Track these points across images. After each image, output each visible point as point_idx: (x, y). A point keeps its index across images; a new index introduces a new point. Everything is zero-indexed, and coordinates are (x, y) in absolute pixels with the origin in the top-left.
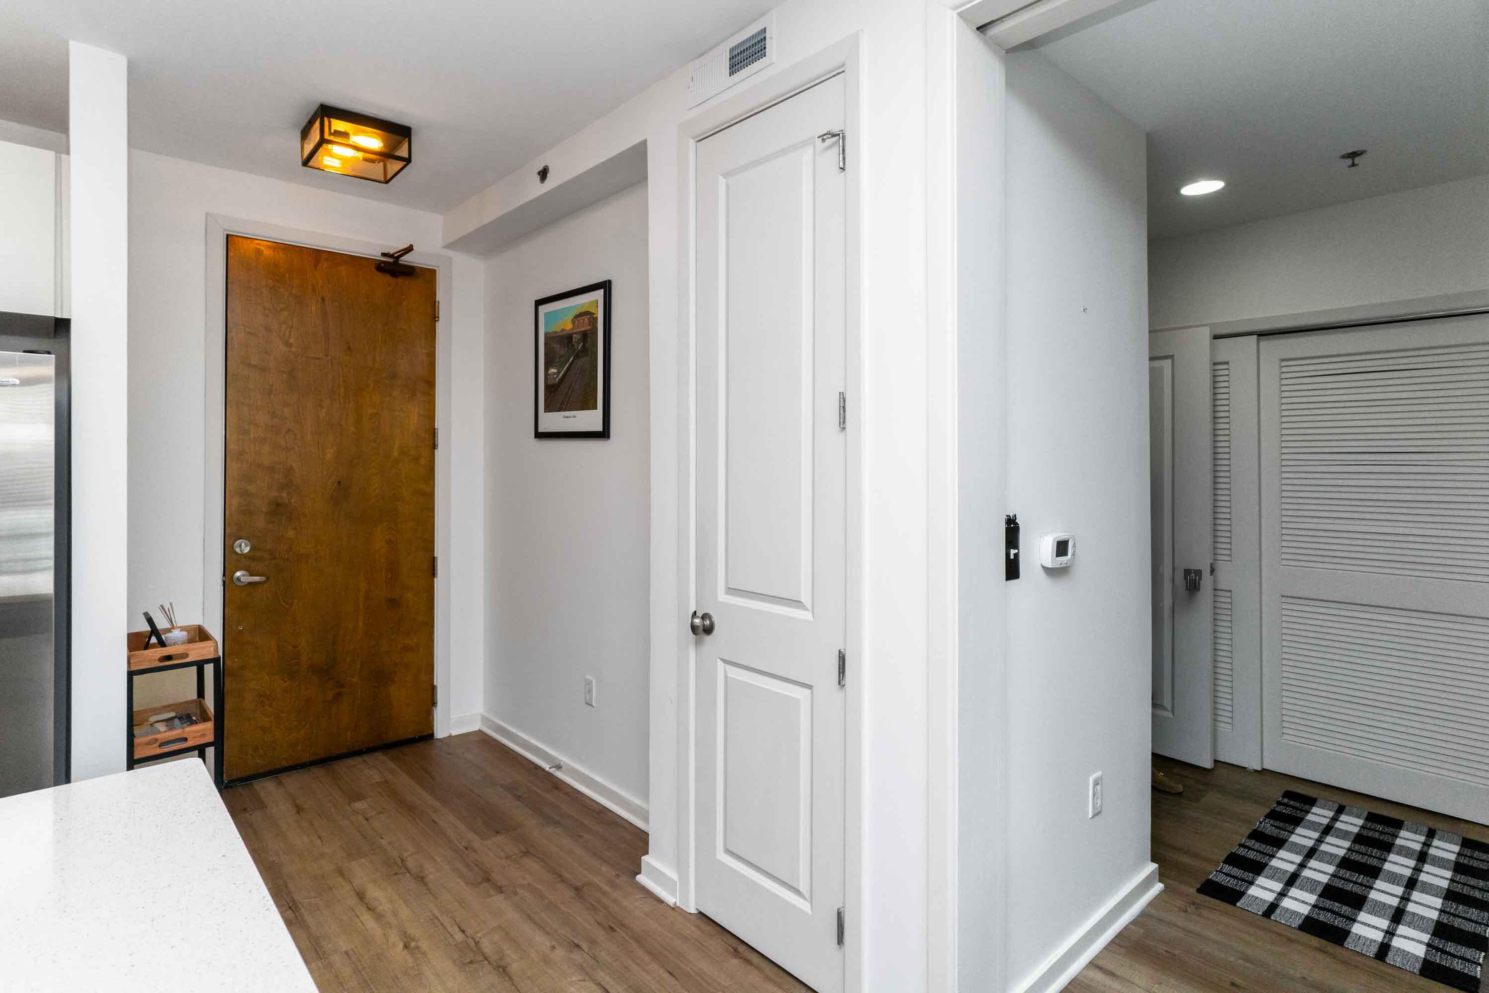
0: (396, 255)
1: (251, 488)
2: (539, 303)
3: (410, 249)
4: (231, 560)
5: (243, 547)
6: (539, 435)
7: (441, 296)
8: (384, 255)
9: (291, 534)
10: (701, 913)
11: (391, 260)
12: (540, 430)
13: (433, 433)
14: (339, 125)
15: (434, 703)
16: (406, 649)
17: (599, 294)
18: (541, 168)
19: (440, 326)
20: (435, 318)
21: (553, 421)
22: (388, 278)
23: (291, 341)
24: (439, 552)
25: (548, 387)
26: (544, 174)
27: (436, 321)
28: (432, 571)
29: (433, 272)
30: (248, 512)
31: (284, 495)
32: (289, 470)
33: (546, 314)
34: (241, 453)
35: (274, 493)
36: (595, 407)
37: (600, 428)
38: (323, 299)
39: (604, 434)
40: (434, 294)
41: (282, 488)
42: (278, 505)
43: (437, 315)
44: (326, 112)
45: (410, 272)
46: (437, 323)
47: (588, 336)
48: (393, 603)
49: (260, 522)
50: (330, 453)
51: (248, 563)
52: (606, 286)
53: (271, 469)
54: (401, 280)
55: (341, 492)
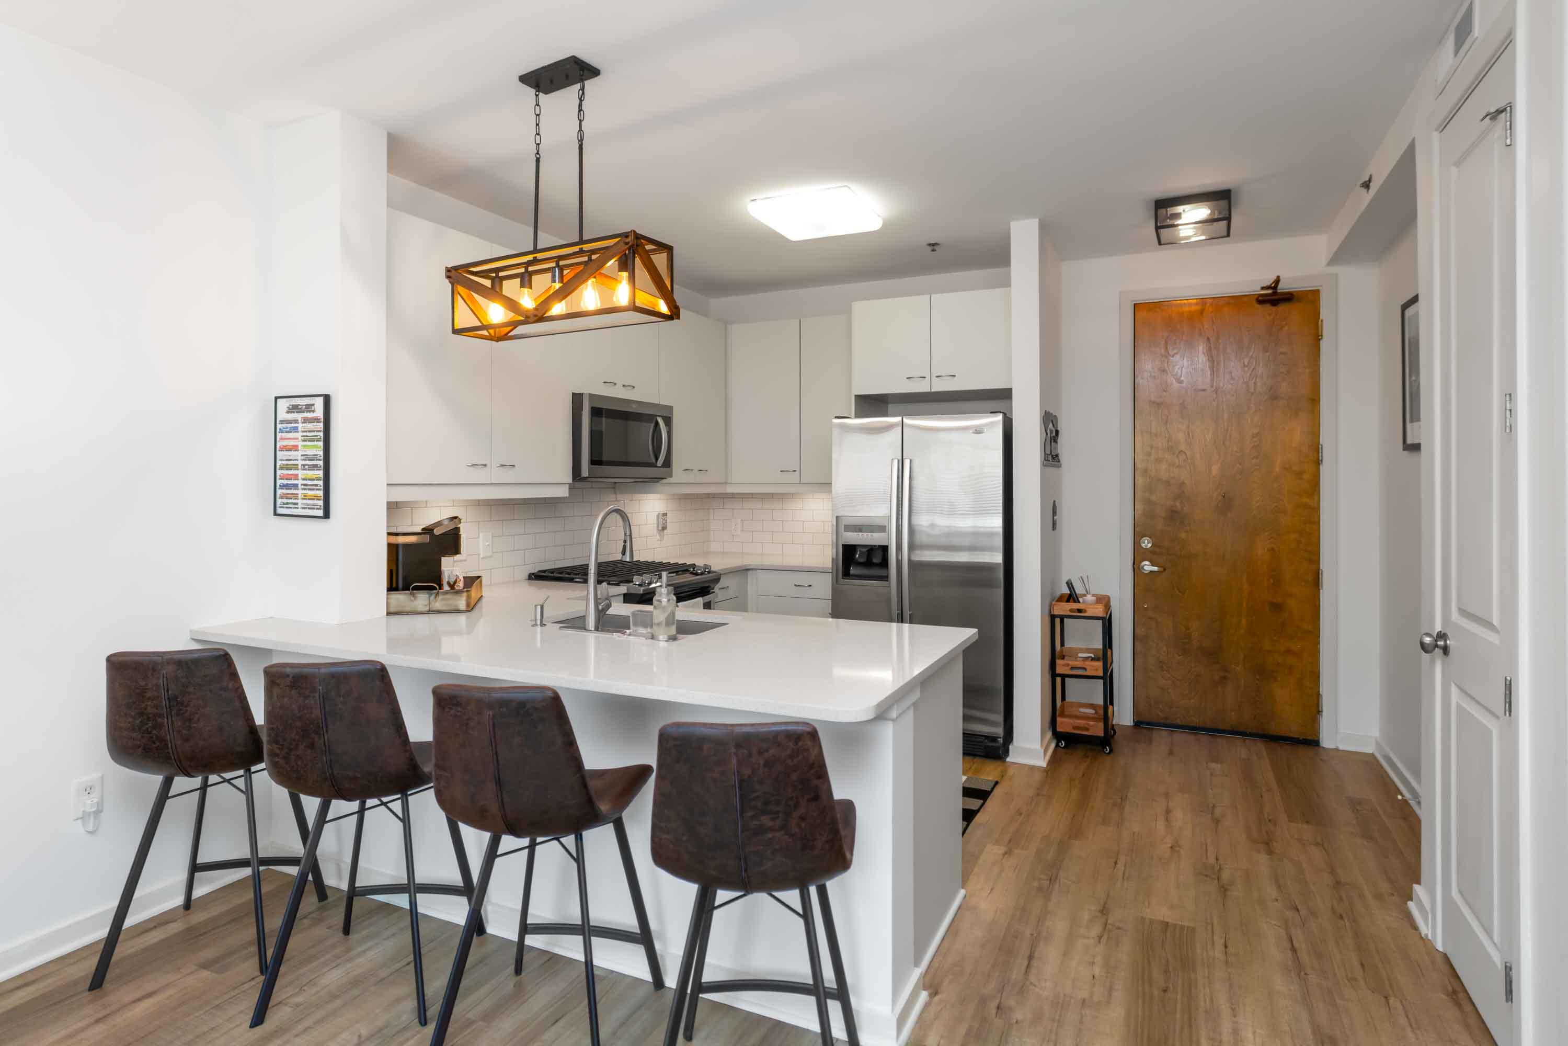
0: (1273, 285)
1: (1153, 498)
2: (1404, 306)
4: (1138, 555)
5: (1147, 543)
6: (1407, 448)
7: (1324, 315)
8: (1263, 288)
9: (1183, 535)
11: (1270, 291)
12: (1408, 442)
13: (1316, 448)
15: (1319, 712)
16: (1288, 651)
19: (1324, 344)
20: (1318, 338)
22: (1268, 308)
23: (1182, 378)
24: (1324, 565)
27: (1320, 339)
28: (1316, 582)
29: (1316, 293)
30: (1151, 517)
31: (1178, 504)
32: (1181, 485)
33: (1409, 318)
34: (1145, 471)
35: (1170, 502)
38: (1208, 339)
40: (1318, 314)
41: (1177, 498)
42: (1173, 511)
43: (1320, 334)
45: (1289, 298)
46: (1321, 342)
48: (1277, 607)
49: (1163, 524)
50: (1215, 469)
51: (1151, 555)
53: (1167, 483)
54: (1283, 308)
55: (1226, 503)
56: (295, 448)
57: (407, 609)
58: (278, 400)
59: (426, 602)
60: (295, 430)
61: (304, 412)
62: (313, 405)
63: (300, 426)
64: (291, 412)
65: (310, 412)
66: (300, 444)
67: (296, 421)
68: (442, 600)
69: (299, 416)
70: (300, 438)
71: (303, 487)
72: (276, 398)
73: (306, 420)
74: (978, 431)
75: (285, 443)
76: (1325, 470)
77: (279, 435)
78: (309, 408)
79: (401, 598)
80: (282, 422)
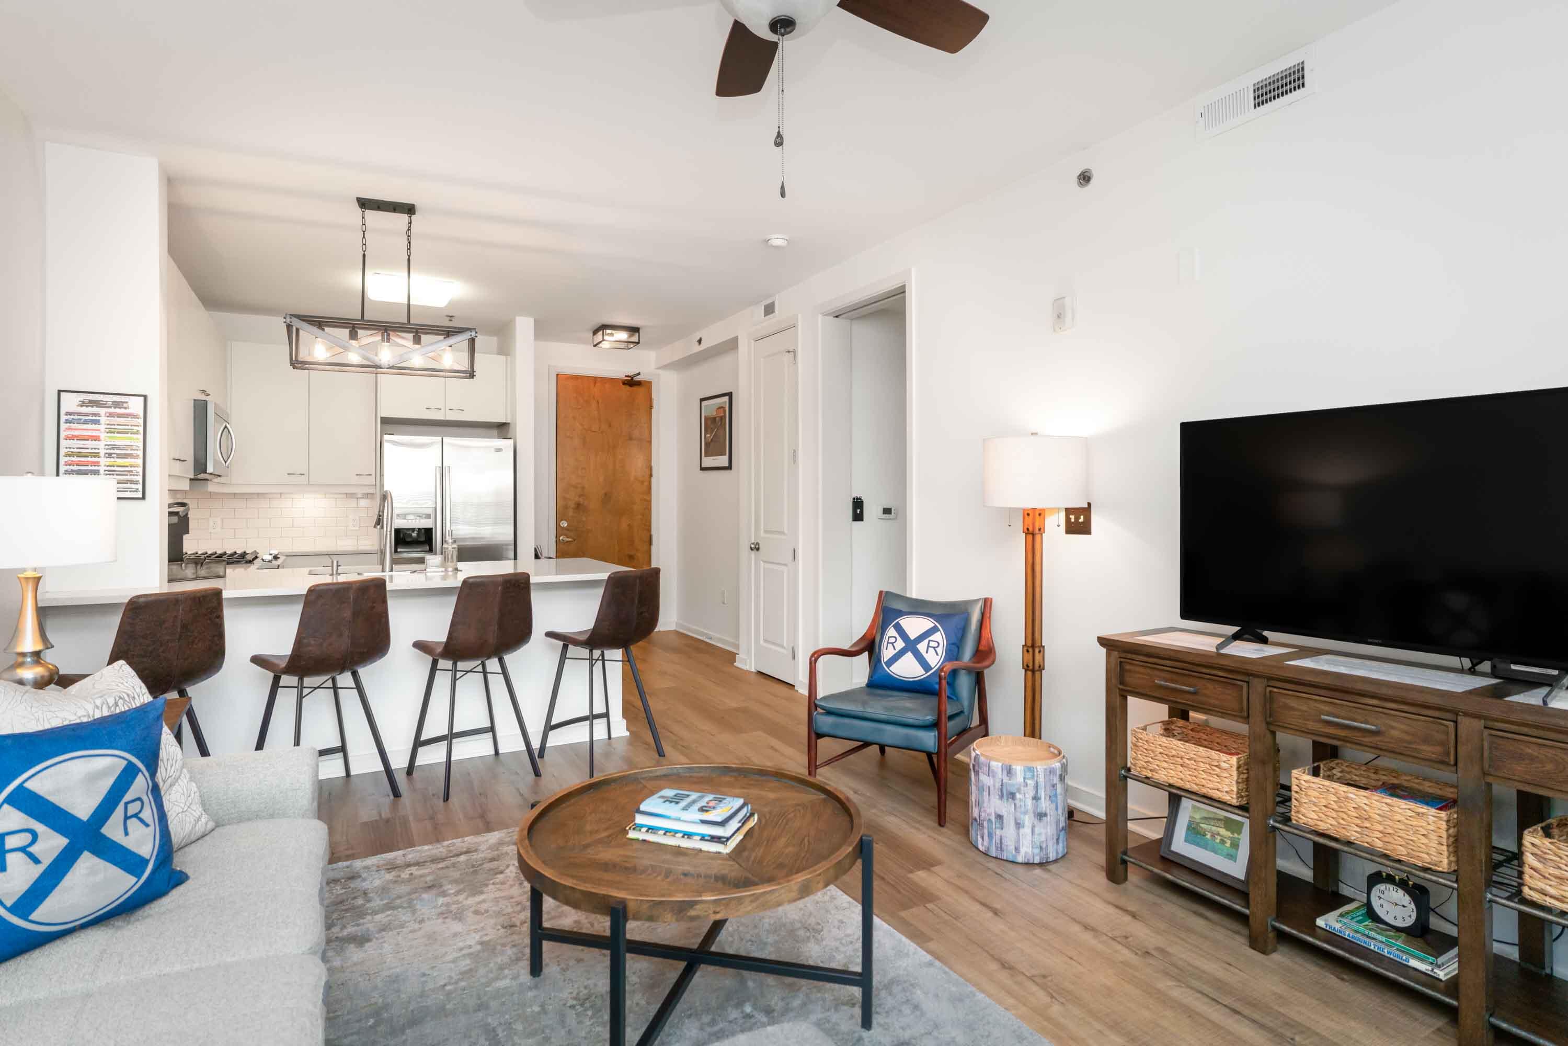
0: (632, 376)
1: (567, 496)
2: (702, 400)
3: (639, 374)
4: (559, 530)
5: (564, 526)
6: (702, 469)
7: (654, 396)
8: (626, 377)
9: (584, 519)
10: (759, 672)
11: (630, 379)
12: (703, 466)
13: (650, 468)
14: (609, 331)
17: (726, 399)
18: (698, 338)
19: (653, 411)
20: (651, 407)
21: (709, 462)
22: (628, 387)
23: (584, 423)
24: (653, 532)
25: (706, 444)
26: (700, 341)
28: (650, 542)
29: (650, 383)
30: (566, 507)
31: (581, 499)
32: (583, 488)
33: (706, 406)
34: (563, 479)
35: (577, 499)
36: (725, 455)
37: (727, 465)
38: (598, 402)
39: (729, 468)
40: (651, 395)
41: (580, 496)
42: (579, 504)
43: (652, 405)
44: (604, 327)
45: (639, 383)
46: (652, 409)
47: (722, 418)
48: (631, 557)
49: (571, 513)
50: (601, 479)
51: (566, 532)
52: (730, 395)
53: (576, 487)
54: (635, 389)
55: (607, 497)
56: (97, 439)
57: (179, 577)
58: (62, 394)
59: (193, 571)
60: (97, 422)
61: (111, 407)
62: (127, 402)
63: (103, 420)
64: (87, 406)
65: (120, 408)
66: (103, 436)
67: (98, 415)
68: (207, 568)
69: (102, 411)
70: (103, 430)
71: (107, 472)
72: (59, 392)
73: (111, 415)
74: (499, 450)
75: (76, 433)
76: (653, 480)
77: (63, 426)
78: (117, 404)
79: (175, 567)
80: (68, 413)
